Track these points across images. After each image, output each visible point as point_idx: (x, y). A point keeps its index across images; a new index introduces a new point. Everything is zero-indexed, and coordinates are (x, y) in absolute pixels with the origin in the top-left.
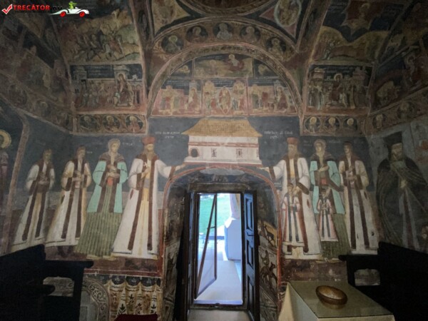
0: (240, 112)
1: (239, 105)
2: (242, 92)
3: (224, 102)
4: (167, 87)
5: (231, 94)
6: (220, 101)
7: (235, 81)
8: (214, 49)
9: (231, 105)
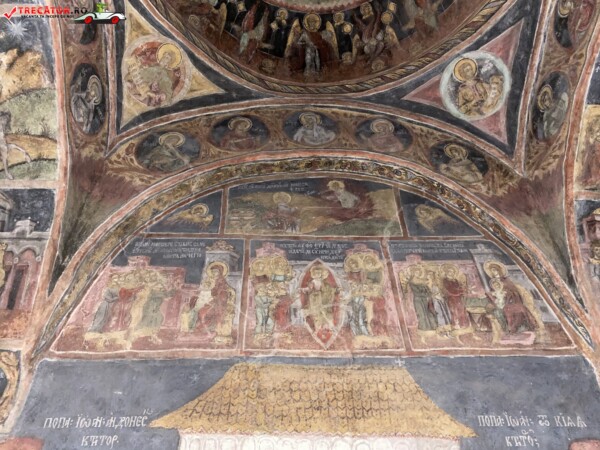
0: (378, 340)
1: (370, 316)
2: (375, 279)
3: (316, 308)
4: (132, 260)
5: (338, 281)
6: (305, 304)
7: (350, 245)
8: (285, 166)
9: (343, 317)
